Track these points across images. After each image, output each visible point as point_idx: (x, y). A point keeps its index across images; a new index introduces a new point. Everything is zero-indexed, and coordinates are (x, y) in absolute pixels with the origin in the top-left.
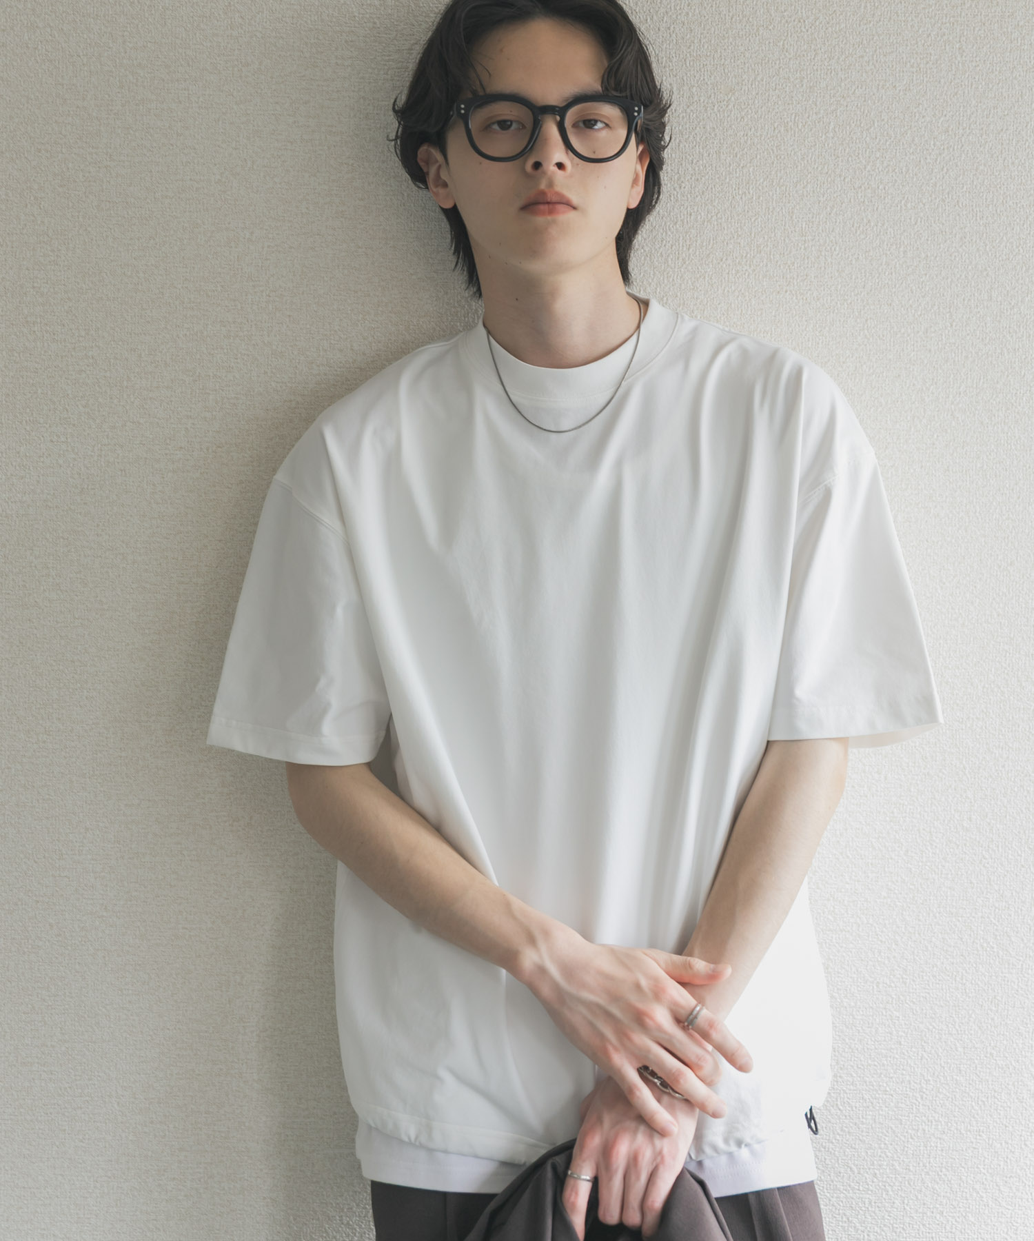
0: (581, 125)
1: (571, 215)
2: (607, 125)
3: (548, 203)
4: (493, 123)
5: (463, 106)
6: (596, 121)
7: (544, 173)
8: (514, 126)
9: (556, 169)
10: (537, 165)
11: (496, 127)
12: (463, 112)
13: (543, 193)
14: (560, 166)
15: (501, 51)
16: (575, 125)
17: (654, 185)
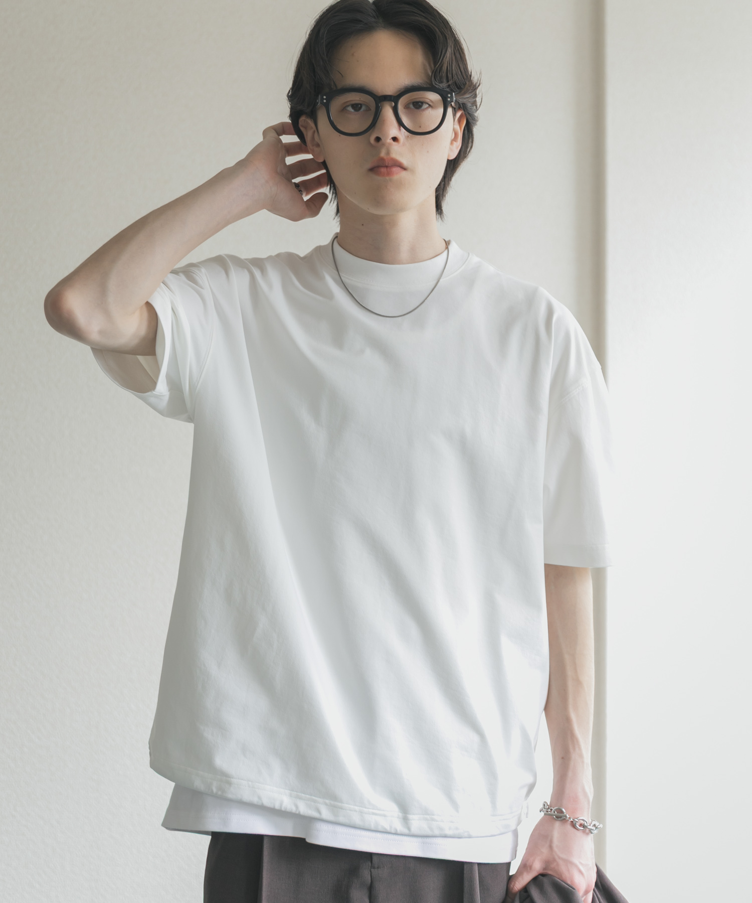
0: (411, 106)
1: (403, 174)
2: (430, 105)
3: (387, 167)
4: (348, 106)
5: (325, 97)
6: (422, 103)
7: (383, 145)
8: (363, 108)
9: (392, 141)
10: (378, 139)
11: (350, 109)
12: (325, 101)
13: (382, 159)
14: (395, 139)
15: (353, 55)
16: (406, 107)
17: (469, 138)
